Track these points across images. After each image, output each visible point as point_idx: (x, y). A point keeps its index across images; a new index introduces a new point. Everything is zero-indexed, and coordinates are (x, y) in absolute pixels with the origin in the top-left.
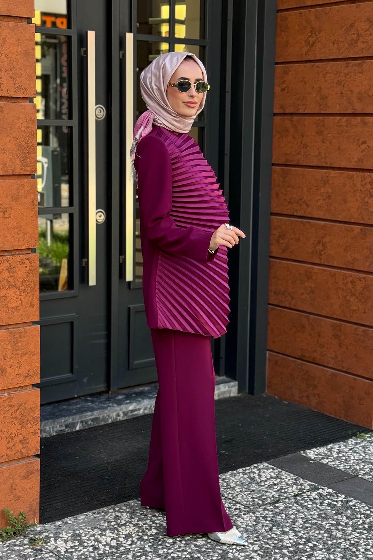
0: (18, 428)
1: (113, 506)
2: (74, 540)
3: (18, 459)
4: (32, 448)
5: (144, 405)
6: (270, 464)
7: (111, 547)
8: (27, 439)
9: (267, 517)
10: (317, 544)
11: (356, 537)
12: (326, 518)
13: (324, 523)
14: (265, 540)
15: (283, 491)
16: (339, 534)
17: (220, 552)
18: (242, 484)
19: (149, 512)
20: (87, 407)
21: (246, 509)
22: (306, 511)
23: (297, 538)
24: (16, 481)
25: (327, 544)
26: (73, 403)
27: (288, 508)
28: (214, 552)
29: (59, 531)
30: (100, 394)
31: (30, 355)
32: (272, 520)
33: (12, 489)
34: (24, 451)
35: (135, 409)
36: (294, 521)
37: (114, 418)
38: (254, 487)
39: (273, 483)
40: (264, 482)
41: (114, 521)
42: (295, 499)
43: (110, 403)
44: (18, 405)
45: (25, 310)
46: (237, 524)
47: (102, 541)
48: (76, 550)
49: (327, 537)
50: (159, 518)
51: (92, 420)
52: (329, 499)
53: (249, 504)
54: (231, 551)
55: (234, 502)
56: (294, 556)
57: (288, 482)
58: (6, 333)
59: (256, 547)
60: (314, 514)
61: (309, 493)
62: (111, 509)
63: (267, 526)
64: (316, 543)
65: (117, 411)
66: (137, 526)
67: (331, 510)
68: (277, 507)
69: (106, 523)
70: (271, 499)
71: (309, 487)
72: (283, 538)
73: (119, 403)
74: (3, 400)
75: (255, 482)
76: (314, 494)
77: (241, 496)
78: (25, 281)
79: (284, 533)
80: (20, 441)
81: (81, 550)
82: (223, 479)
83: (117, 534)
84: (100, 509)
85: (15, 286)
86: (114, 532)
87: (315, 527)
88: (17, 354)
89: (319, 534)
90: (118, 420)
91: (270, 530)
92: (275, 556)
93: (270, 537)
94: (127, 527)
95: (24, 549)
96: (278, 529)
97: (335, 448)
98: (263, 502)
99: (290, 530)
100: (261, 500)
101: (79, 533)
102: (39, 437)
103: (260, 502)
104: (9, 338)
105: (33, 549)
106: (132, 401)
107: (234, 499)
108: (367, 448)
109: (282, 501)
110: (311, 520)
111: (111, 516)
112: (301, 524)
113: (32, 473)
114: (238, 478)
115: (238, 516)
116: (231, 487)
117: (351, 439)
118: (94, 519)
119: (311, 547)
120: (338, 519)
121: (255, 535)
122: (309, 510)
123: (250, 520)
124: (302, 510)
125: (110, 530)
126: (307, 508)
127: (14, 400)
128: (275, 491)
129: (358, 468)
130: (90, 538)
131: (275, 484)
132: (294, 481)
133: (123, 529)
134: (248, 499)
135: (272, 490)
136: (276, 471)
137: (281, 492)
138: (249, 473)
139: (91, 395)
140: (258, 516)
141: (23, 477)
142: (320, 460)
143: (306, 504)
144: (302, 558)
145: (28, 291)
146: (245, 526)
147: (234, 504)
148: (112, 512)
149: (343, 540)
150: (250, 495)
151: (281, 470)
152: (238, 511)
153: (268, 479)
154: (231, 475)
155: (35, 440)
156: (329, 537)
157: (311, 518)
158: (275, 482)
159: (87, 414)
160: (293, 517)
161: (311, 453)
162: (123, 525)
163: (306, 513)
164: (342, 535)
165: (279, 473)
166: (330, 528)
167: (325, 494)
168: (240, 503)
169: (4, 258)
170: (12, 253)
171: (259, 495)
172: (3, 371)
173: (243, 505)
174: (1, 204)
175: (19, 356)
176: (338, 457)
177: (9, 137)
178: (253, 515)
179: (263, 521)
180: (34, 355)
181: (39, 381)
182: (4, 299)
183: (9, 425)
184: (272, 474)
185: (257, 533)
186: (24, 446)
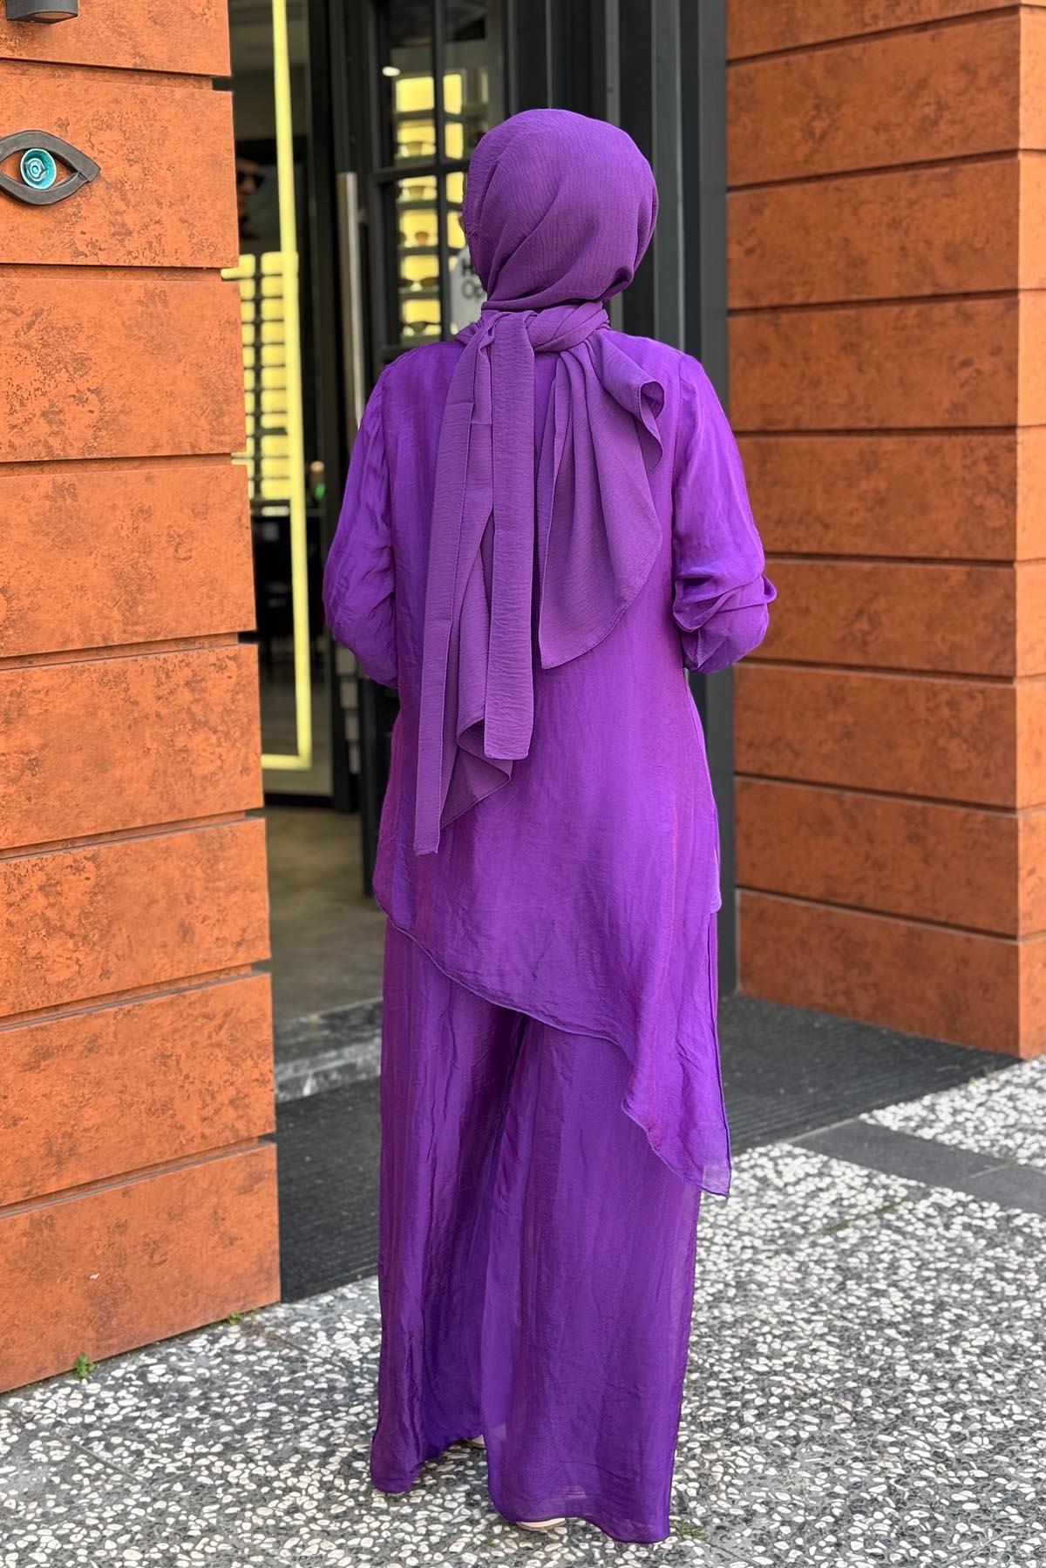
0: (225, 1070)
3: (227, 1148)
4: (259, 1118)
6: (795, 1145)
8: (246, 1096)
9: (825, 1261)
10: (965, 1313)
12: (969, 1256)
13: (967, 1268)
14: (835, 1312)
15: (845, 1203)
16: (1011, 1290)
17: (735, 1341)
18: (742, 1192)
21: (769, 1245)
22: (913, 1243)
24: (226, 1198)
25: (989, 1312)
27: (871, 1240)
28: (720, 1342)
29: (329, 1315)
31: (245, 891)
32: (838, 1267)
33: (216, 1220)
34: (240, 1125)
36: (893, 1267)
38: (771, 1197)
39: (816, 1186)
40: (794, 1186)
42: (881, 1218)
44: (222, 1014)
45: (232, 781)
46: (757, 1280)
49: (983, 1297)
52: (962, 1214)
53: (774, 1235)
54: (760, 1339)
56: (916, 1343)
57: (852, 1184)
58: (190, 840)
59: (820, 1328)
60: (936, 1250)
61: (911, 1204)
63: (830, 1280)
64: (959, 1311)
67: (976, 1239)
68: (843, 1238)
70: (821, 1221)
71: (906, 1192)
72: (877, 1304)
75: (772, 1187)
76: (923, 1206)
78: (228, 712)
79: (877, 1293)
80: (231, 1102)
85: (206, 723)
87: (945, 1276)
88: (217, 890)
89: (962, 1291)
91: (840, 1289)
92: (871, 1343)
93: (844, 1303)
96: (860, 1285)
97: (942, 1104)
98: (803, 1228)
99: (889, 1285)
100: (798, 1225)
102: (271, 1091)
103: (797, 1229)
104: (197, 851)
107: (733, 1226)
109: (850, 1225)
110: (933, 1262)
112: (911, 1273)
113: (260, 1178)
115: (756, 1262)
119: (951, 1321)
120: (998, 1258)
121: (807, 1302)
122: (921, 1240)
123: (784, 1268)
124: (903, 1243)
126: (913, 1236)
127: (213, 999)
128: (827, 1205)
131: (821, 1190)
132: (866, 1180)
134: (766, 1225)
135: (819, 1202)
136: (814, 1160)
137: (841, 1205)
138: (752, 1167)
140: (801, 1259)
141: (240, 1188)
142: (915, 1131)
143: (911, 1229)
144: (938, 1346)
145: (235, 736)
146: (778, 1284)
147: (736, 1236)
149: (1023, 1303)
150: (768, 1216)
151: (826, 1158)
152: (750, 1251)
153: (799, 1178)
155: (262, 1098)
156: (989, 1298)
157: (932, 1259)
158: (819, 1185)
160: (887, 1257)
161: (891, 1117)
163: (916, 1249)
164: (1018, 1290)
165: (825, 1164)
166: (984, 1278)
167: (949, 1205)
168: (748, 1234)
169: (181, 656)
170: (197, 645)
171: (790, 1215)
172: (186, 931)
173: (760, 1238)
174: (170, 527)
175: (221, 894)
176: (955, 1122)
177: (182, 364)
178: (790, 1259)
179: (818, 1270)
180: (252, 891)
181: (267, 955)
182: (184, 755)
183: (205, 1063)
184: (808, 1167)
185: (812, 1297)
186: (240, 1113)
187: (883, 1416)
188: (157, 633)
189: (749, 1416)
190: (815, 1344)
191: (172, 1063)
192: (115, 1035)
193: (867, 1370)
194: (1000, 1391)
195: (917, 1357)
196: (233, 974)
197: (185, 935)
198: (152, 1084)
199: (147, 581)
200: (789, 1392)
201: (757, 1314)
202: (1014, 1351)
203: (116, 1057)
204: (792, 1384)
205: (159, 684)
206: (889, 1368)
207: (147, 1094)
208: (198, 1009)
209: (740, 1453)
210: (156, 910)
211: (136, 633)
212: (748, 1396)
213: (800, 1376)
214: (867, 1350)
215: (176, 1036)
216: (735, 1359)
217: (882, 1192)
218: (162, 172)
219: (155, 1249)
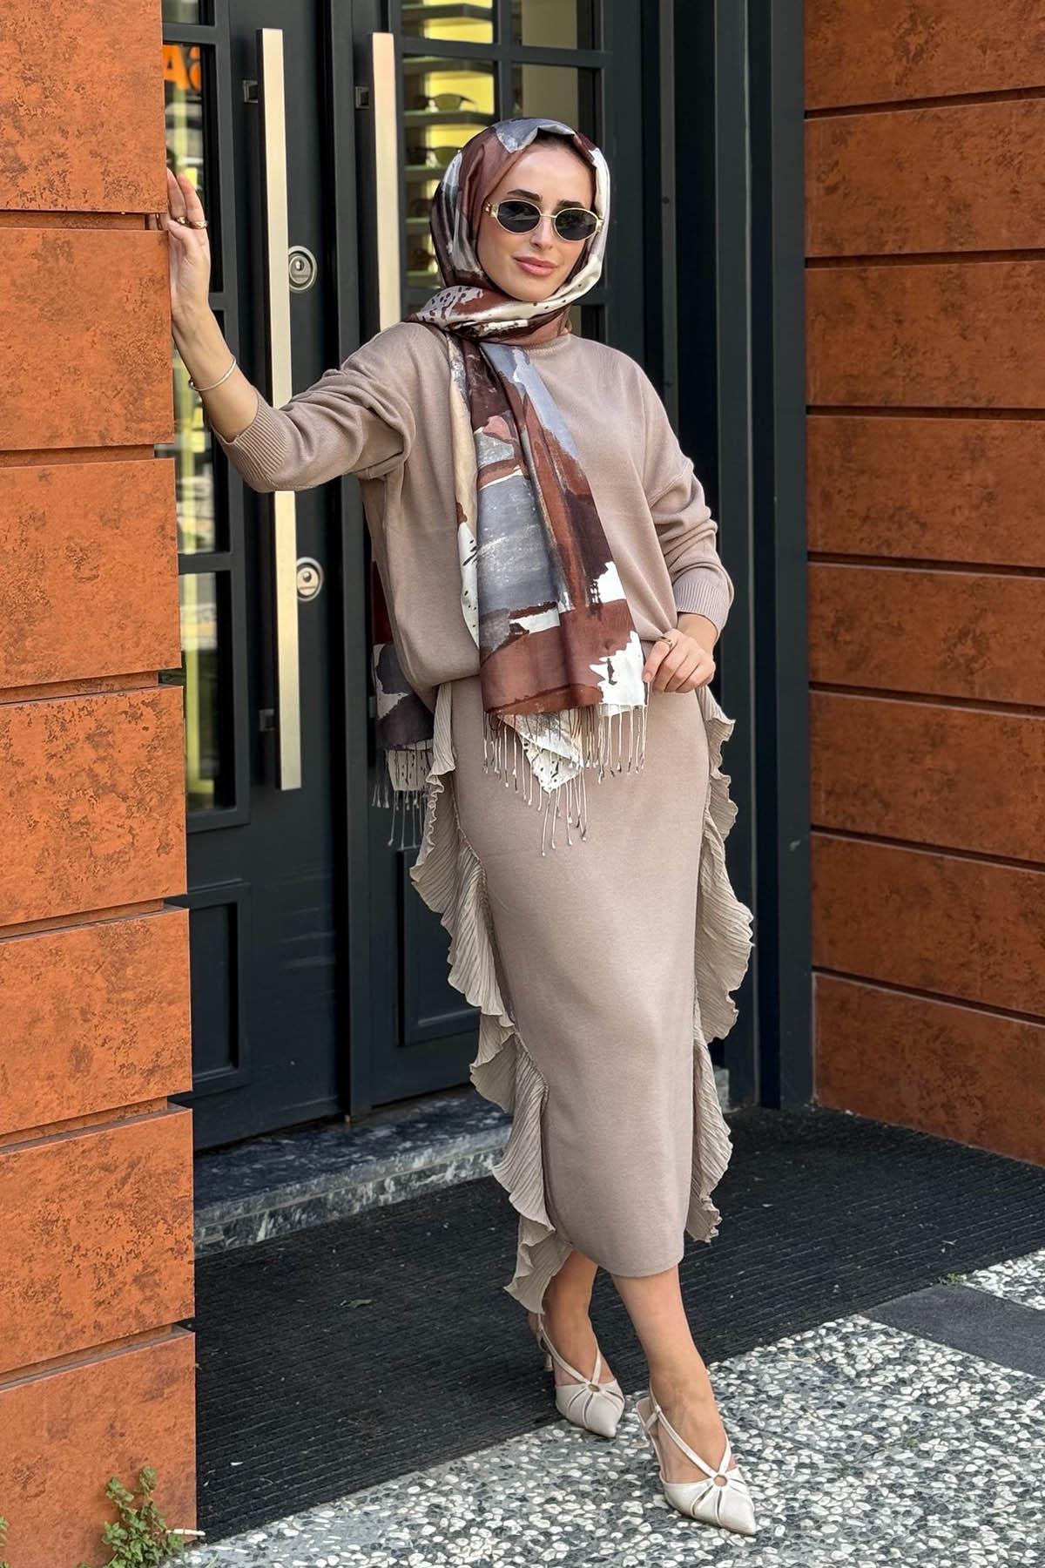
0: (130, 1238)
1: (417, 1473)
3: (128, 1340)
4: (172, 1300)
5: (456, 1154)
6: (873, 1320)
8: (156, 1271)
9: (902, 1486)
15: (933, 1401)
18: (802, 1385)
19: (533, 1488)
20: (284, 1166)
21: (832, 1462)
22: (1017, 1460)
23: (1007, 1547)
24: (126, 1407)
26: (241, 1157)
27: (962, 1455)
29: (261, 1562)
30: (319, 1124)
31: (161, 1003)
32: (921, 1493)
33: (113, 1436)
34: (147, 1310)
35: (429, 1166)
36: (989, 1495)
37: (368, 1198)
38: (840, 1393)
39: (896, 1376)
40: (868, 1376)
41: (428, 1523)
42: (976, 1424)
43: (355, 1152)
44: (126, 1164)
45: (145, 862)
46: (814, 1513)
50: (569, 1506)
51: (305, 1208)
53: (839, 1448)
55: (789, 1445)
57: (942, 1374)
58: (88, 938)
61: (1015, 1403)
62: (411, 1484)
63: (908, 1513)
65: (376, 1177)
66: (505, 1534)
68: (927, 1452)
69: (406, 1530)
70: (900, 1427)
71: (1009, 1387)
72: (965, 1549)
73: (382, 1150)
74: (81, 1149)
75: (842, 1377)
76: (1030, 1405)
77: (806, 1423)
78: (142, 772)
79: (967, 1533)
80: (136, 1280)
82: (742, 1372)
84: (380, 1487)
85: (113, 788)
86: (436, 1557)
88: (123, 1002)
90: (381, 1204)
91: (919, 1527)
94: (474, 1538)
96: (945, 1522)
98: (878, 1437)
99: (982, 1522)
100: (870, 1433)
101: (328, 1565)
102: (190, 1262)
103: (870, 1439)
104: (99, 951)
106: (419, 1143)
107: (789, 1435)
109: (936, 1434)
111: (417, 1509)
112: (1012, 1503)
113: (172, 1380)
114: (785, 1368)
115: (814, 1487)
116: (769, 1397)
118: (365, 1519)
122: (1025, 1456)
123: (850, 1497)
124: (1003, 1460)
125: (421, 1551)
126: (1017, 1451)
127: (114, 1145)
128: (909, 1404)
131: (903, 1382)
132: (959, 1369)
133: (462, 1547)
134: (830, 1432)
135: (900, 1400)
136: (896, 1340)
137: (928, 1405)
138: (816, 1349)
139: (291, 1131)
140: (872, 1483)
141: (146, 1393)
142: (1024, 1299)
143: (1013, 1439)
145: (151, 804)
146: (840, 1519)
147: (790, 1449)
148: (418, 1495)
150: (834, 1420)
151: (910, 1337)
152: (807, 1471)
153: (877, 1365)
154: (762, 1360)
155: (179, 1274)
157: (1038, 1484)
158: (901, 1375)
159: (288, 1190)
160: (980, 1481)
161: (992, 1280)
163: (1018, 1469)
165: (909, 1346)
168: (807, 1446)
169: (82, 701)
170: (104, 688)
171: (862, 1418)
172: (80, 1057)
173: (820, 1452)
174: (70, 538)
175: (129, 1008)
177: (90, 333)
178: (856, 1482)
179: (893, 1499)
180: (170, 1004)
181: (188, 1086)
182: (83, 829)
183: (102, 1230)
184: (888, 1351)
185: (883, 1538)
186: (148, 1293)
188: (50, 674)
191: (58, 1230)
196: (142, 1111)
197: (78, 1063)
198: (31, 1259)
199: (39, 608)
205: (52, 738)
207: (23, 1273)
208: (94, 1160)
210: (43, 1030)
211: (22, 674)
215: (64, 1195)
217: (979, 1387)
218: (68, 94)
219: (29, 1478)
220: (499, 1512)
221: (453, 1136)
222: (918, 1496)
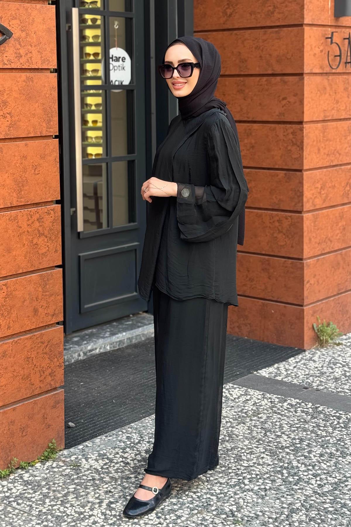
0: (48, 362)
1: (120, 429)
2: (103, 458)
3: (48, 391)
4: (58, 380)
5: (99, 345)
6: (234, 385)
7: (138, 461)
8: (54, 372)
9: (257, 426)
10: (311, 442)
11: (338, 434)
12: (305, 422)
13: (307, 426)
14: (265, 444)
17: (234, 456)
21: (235, 421)
22: (285, 418)
24: (47, 410)
25: (319, 442)
27: (271, 418)
28: (228, 456)
29: (84, 453)
31: (55, 295)
32: (263, 427)
33: (44, 419)
34: (52, 383)
35: (92, 348)
36: (281, 427)
37: (76, 358)
38: (232, 403)
39: (245, 399)
40: (238, 399)
41: (128, 441)
42: (272, 410)
43: (70, 345)
44: (47, 341)
45: (51, 255)
47: (128, 457)
48: (110, 466)
49: (315, 436)
52: (300, 407)
53: (236, 417)
54: (242, 454)
56: (297, 453)
57: (258, 397)
59: (262, 450)
60: (294, 420)
61: (281, 404)
62: (119, 431)
63: (261, 432)
64: (309, 442)
65: (78, 352)
66: (151, 443)
67: (307, 416)
68: (261, 417)
69: (122, 443)
70: (251, 411)
71: (278, 400)
72: (280, 440)
73: (78, 344)
74: (36, 337)
75: (230, 400)
76: (285, 404)
77: (224, 411)
78: (51, 230)
79: (278, 436)
80: (50, 374)
81: (114, 466)
83: (137, 451)
85: (43, 234)
86: (134, 449)
87: (300, 429)
88: (46, 295)
89: (307, 434)
91: (265, 436)
92: (281, 454)
93: (268, 441)
95: (64, 470)
96: (272, 434)
97: (281, 367)
98: (246, 414)
99: (282, 434)
100: (243, 413)
101: (104, 453)
102: (63, 370)
103: (244, 415)
104: (40, 281)
105: (70, 469)
106: (88, 342)
108: (307, 365)
109: (262, 413)
110: (294, 425)
111: (123, 437)
112: (288, 429)
113: (59, 403)
115: (233, 427)
117: (290, 359)
118: (109, 441)
119: (306, 445)
120: (316, 422)
121: (255, 441)
122: (288, 417)
123: (243, 429)
124: (282, 418)
125: (129, 448)
126: (285, 416)
127: (44, 336)
128: (251, 405)
129: (309, 381)
130: (116, 456)
131: (248, 400)
132: (263, 396)
135: (249, 405)
136: (242, 389)
137: (257, 406)
140: (248, 425)
141: (52, 406)
142: (274, 377)
143: (283, 413)
144: (305, 454)
145: (53, 239)
146: (243, 435)
148: (122, 434)
149: (329, 438)
151: (246, 389)
155: (60, 373)
156: (317, 437)
158: (247, 398)
160: (278, 423)
161: (264, 373)
162: (137, 444)
163: (287, 420)
164: (326, 433)
165: (246, 391)
166: (314, 430)
167: (295, 404)
168: (227, 417)
169: (36, 210)
170: (40, 205)
171: (240, 409)
172: (36, 311)
174: (33, 162)
175: (47, 297)
176: (287, 374)
177: (38, 103)
178: (244, 425)
179: (255, 429)
180: (58, 296)
181: (62, 319)
182: (36, 246)
183: (41, 360)
184: (241, 392)
185: (256, 439)
186: (53, 378)
187: (293, 480)
189: (246, 482)
190: (262, 455)
191: (30, 360)
192: (12, 350)
193: (283, 464)
194: (330, 469)
195: (298, 458)
196: (50, 326)
197: (35, 313)
198: (24, 368)
199: (25, 183)
200: (258, 473)
201: (238, 446)
202: (331, 455)
203: (12, 358)
204: (258, 470)
205: (28, 220)
206: (290, 463)
207: (22, 372)
209: (247, 495)
210: (26, 303)
211: (21, 202)
212: (244, 475)
213: (260, 467)
214: (280, 457)
215: (32, 350)
216: (236, 462)
217: (270, 400)
218: (32, 35)
219: (23, 431)
220: (147, 437)
221: (98, 339)
222: (261, 428)
